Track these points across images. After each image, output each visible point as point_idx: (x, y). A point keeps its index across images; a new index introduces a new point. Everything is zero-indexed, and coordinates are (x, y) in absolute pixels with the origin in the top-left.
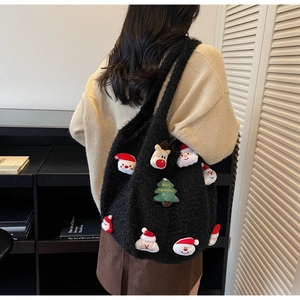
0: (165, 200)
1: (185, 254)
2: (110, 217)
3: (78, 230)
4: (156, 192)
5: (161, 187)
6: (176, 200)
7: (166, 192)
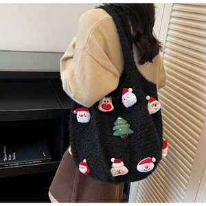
0: (123, 133)
1: (147, 170)
2: (85, 161)
3: (12, 157)
4: (114, 129)
5: (118, 125)
6: (131, 132)
7: (121, 127)
